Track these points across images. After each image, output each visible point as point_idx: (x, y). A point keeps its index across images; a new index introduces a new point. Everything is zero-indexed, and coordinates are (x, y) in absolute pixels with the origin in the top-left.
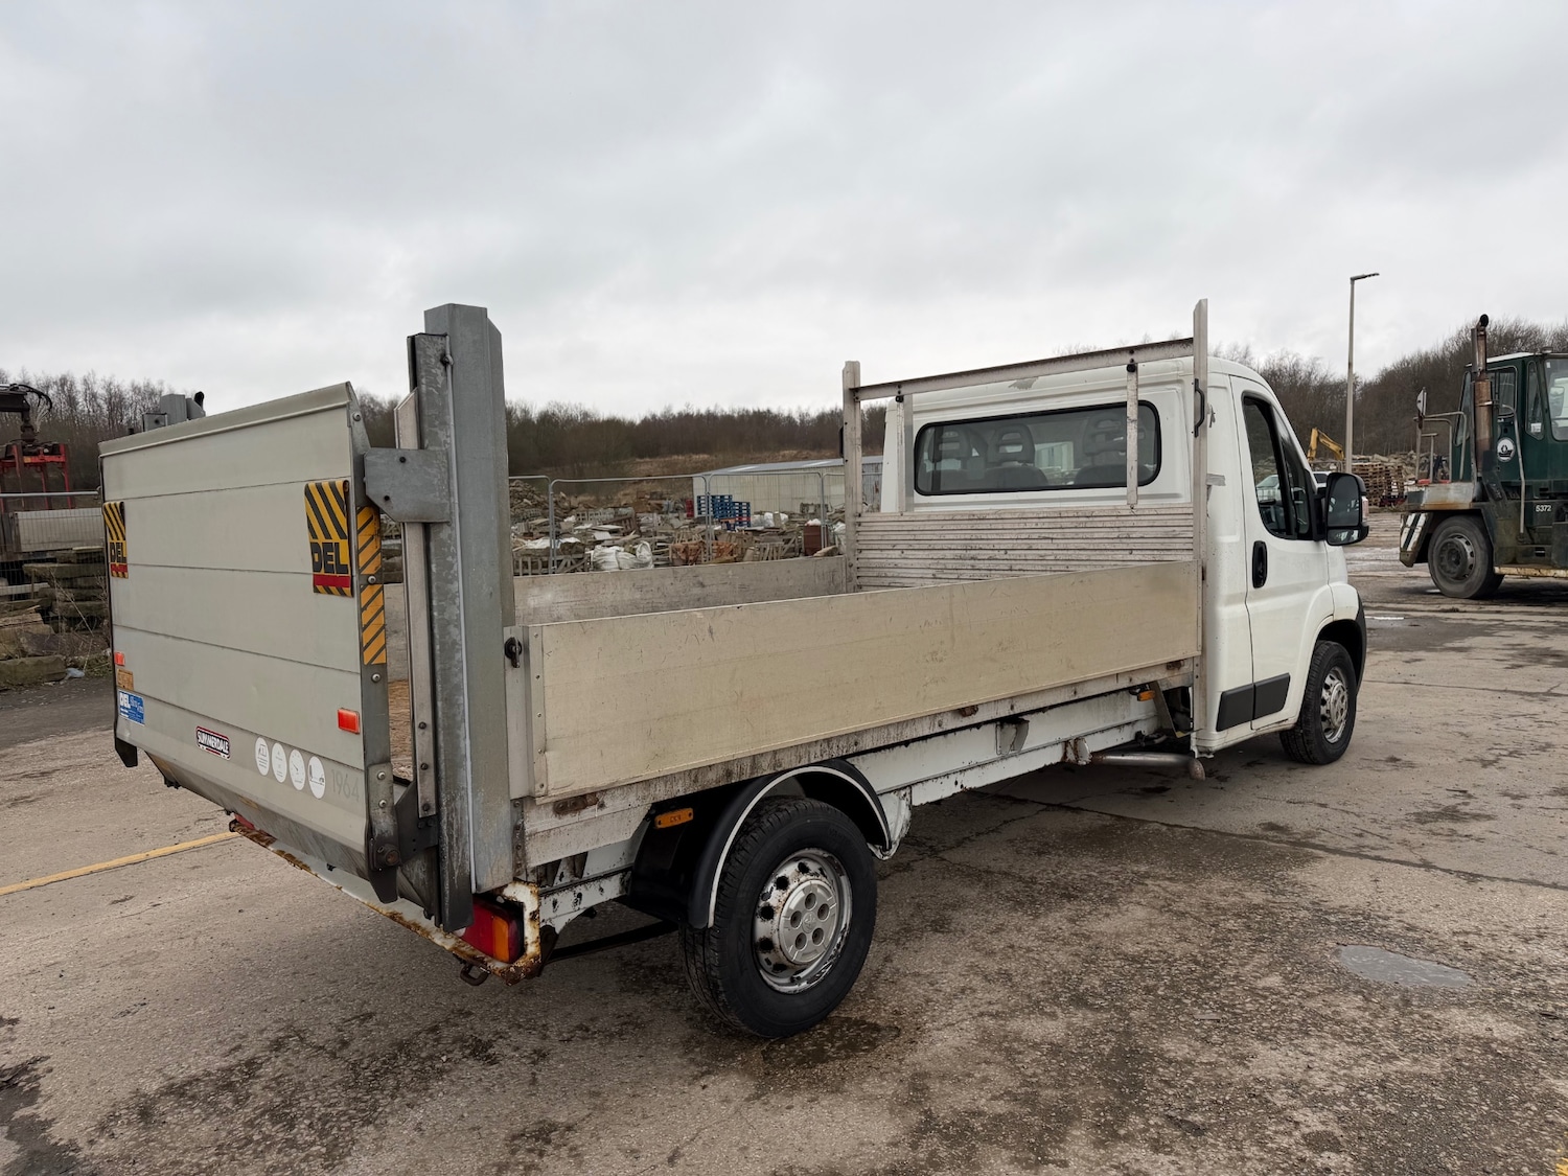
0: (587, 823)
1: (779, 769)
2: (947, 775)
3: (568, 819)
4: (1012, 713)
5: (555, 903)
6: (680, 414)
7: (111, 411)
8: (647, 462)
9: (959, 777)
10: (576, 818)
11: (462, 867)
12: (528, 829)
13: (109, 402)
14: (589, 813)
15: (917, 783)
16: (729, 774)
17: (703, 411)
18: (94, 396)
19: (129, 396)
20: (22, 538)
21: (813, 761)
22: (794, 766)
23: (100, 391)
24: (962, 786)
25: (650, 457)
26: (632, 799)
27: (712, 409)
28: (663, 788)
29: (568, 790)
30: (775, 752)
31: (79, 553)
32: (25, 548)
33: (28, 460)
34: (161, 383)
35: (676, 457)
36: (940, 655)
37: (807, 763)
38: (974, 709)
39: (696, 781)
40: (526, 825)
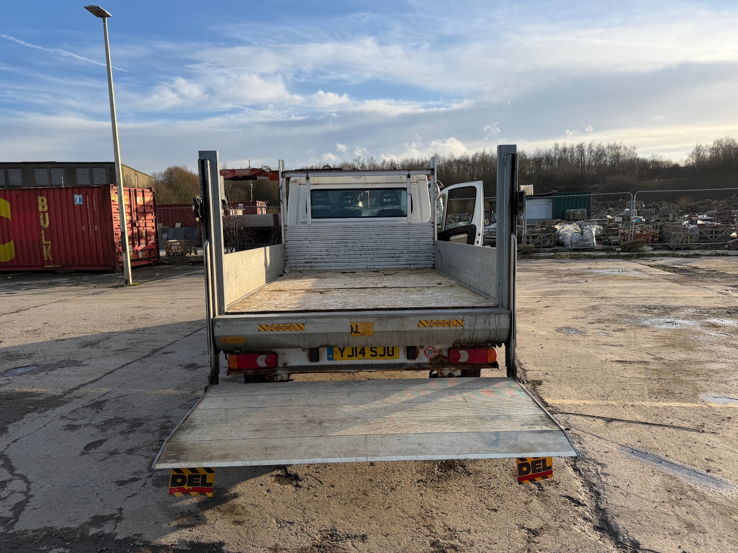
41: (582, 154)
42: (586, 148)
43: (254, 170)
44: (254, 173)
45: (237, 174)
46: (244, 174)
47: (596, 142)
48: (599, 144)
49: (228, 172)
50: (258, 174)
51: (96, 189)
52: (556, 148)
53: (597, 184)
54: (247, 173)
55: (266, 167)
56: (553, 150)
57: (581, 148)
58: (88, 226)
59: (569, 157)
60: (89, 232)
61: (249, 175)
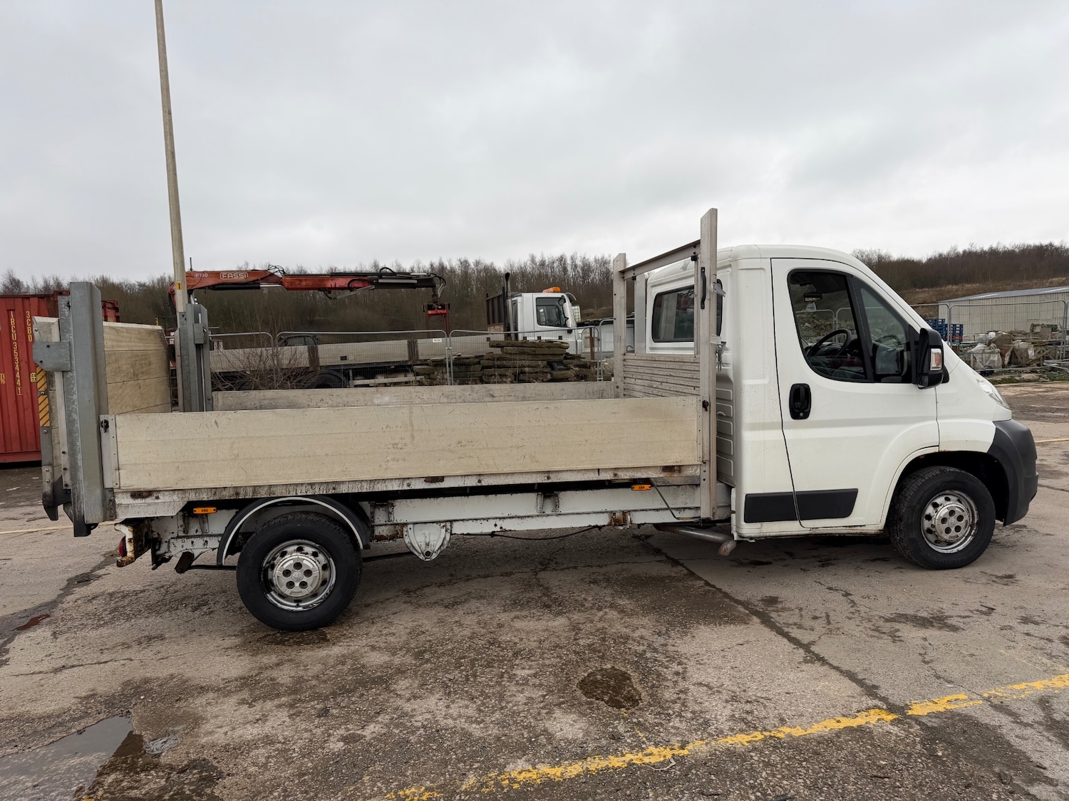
0: (149, 505)
1: (273, 496)
2: (487, 519)
3: (139, 501)
4: (479, 484)
5: (192, 542)
6: (964, 252)
7: (584, 274)
8: (924, 292)
9: (499, 523)
10: (143, 501)
11: (80, 511)
12: (117, 501)
13: (583, 269)
14: (149, 500)
15: (457, 520)
16: (237, 494)
17: (986, 248)
18: (576, 266)
19: (593, 264)
20: (419, 353)
21: (299, 494)
22: (284, 495)
23: (579, 263)
24: (501, 528)
25: (928, 287)
26: (175, 497)
27: (994, 246)
28: (194, 495)
29: (132, 488)
30: (270, 486)
31: (433, 361)
32: (421, 358)
33: (430, 312)
34: (610, 256)
35: (950, 286)
36: (400, 446)
37: (294, 495)
38: (441, 479)
39: (215, 494)
40: (116, 500)
41: (565, 269)
42: (569, 262)
43: (254, 272)
44: (254, 278)
45: (223, 279)
46: (236, 279)
47: (578, 255)
48: (583, 256)
49: (206, 275)
50: (262, 279)
51: (34, 301)
52: (533, 260)
53: (590, 308)
54: (242, 278)
55: (276, 267)
56: (528, 264)
57: (562, 259)
58: (15, 374)
59: (549, 274)
60: (16, 385)
61: (245, 281)
